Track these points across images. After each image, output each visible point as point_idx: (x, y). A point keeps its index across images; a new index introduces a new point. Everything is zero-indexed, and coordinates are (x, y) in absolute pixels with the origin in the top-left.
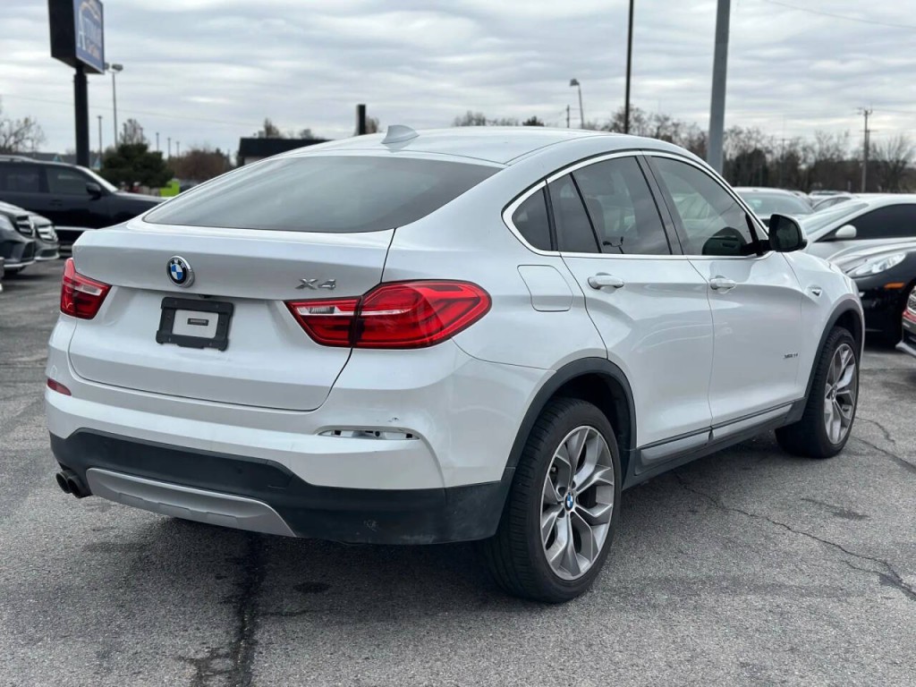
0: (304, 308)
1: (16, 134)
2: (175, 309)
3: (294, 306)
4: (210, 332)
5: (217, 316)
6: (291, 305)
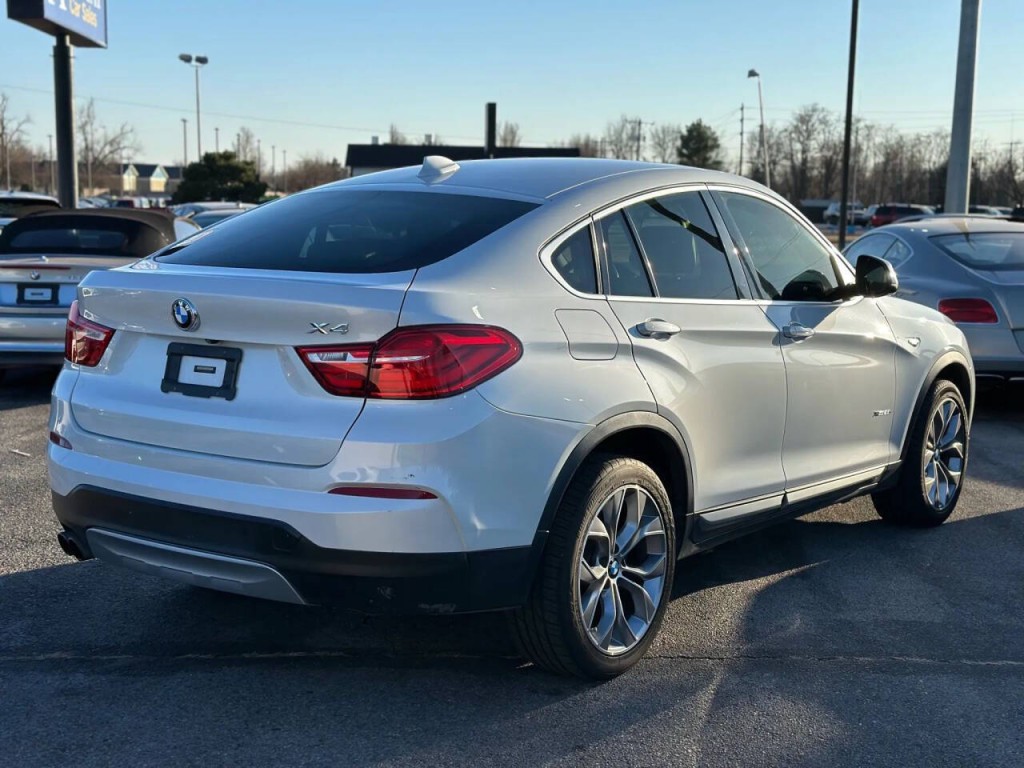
0: (315, 354)
1: (111, 143)
2: (181, 355)
3: (305, 352)
4: (216, 380)
5: (224, 362)
6: (302, 351)
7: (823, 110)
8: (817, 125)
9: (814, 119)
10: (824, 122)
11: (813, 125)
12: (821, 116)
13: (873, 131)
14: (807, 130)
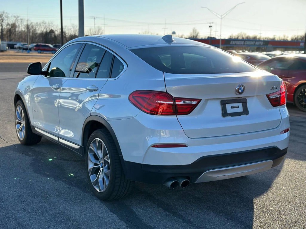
0: (271, 96)
2: (225, 104)
5: (241, 104)
7: (6, 13)
8: (5, 18)
9: (4, 16)
10: (7, 17)
11: (3, 18)
12: (6, 15)
13: (23, 21)
14: (2, 19)
